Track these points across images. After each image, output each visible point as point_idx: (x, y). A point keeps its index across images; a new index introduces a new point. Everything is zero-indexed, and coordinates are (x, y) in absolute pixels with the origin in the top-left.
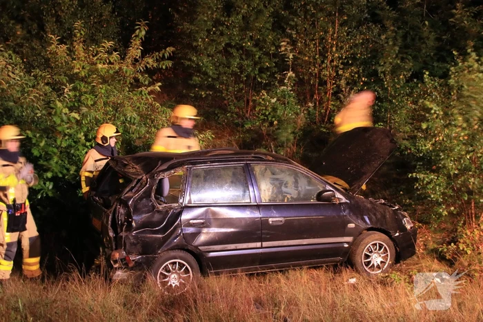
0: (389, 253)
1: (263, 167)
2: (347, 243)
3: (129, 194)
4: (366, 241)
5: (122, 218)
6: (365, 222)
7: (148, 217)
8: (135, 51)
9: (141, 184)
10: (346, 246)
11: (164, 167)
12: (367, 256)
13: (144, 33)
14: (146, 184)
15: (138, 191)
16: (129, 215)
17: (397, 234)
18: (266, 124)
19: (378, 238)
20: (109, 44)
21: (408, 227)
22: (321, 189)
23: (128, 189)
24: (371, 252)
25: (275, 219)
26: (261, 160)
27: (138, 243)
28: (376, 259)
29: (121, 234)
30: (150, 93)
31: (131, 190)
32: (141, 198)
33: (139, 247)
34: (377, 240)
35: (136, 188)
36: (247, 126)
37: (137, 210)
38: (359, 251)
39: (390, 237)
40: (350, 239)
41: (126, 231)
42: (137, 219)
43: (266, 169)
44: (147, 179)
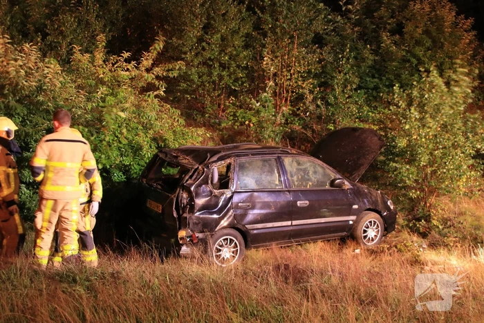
0: (380, 229)
1: (291, 159)
2: (352, 220)
3: (190, 182)
4: (364, 219)
5: (185, 201)
6: (365, 204)
7: (208, 201)
9: (198, 173)
10: (351, 222)
11: (215, 158)
12: (365, 232)
14: (203, 173)
15: (197, 179)
16: (192, 200)
17: (385, 214)
18: (238, 124)
19: (373, 216)
20: (127, 55)
21: (392, 207)
22: (333, 178)
23: (187, 177)
24: (368, 227)
25: (301, 202)
26: (288, 153)
27: (199, 223)
28: (371, 233)
29: (184, 216)
30: (156, 96)
31: (191, 177)
32: (200, 185)
33: (200, 226)
34: (372, 218)
35: (194, 177)
36: (223, 125)
37: (198, 195)
38: (359, 228)
39: (381, 215)
40: (354, 218)
41: (190, 212)
42: (200, 202)
43: (293, 161)
44: (204, 169)
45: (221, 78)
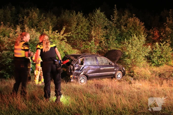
0: (121, 75)
1: (99, 57)
3: (73, 63)
4: (117, 73)
5: (72, 68)
6: (118, 69)
7: (78, 68)
8: (62, 33)
9: (75, 61)
11: (80, 57)
12: (118, 76)
13: (65, 29)
15: (75, 63)
16: (74, 68)
18: (85, 49)
19: (120, 72)
20: (57, 31)
21: (124, 70)
22: (110, 62)
25: (102, 68)
26: (98, 56)
27: (76, 74)
28: (119, 76)
29: (72, 72)
30: (65, 42)
31: (73, 62)
32: (76, 64)
36: (82, 49)
37: (75, 67)
38: (116, 75)
39: (122, 72)
40: (115, 72)
41: (73, 71)
42: (76, 68)
44: (77, 60)
45: (81, 37)
